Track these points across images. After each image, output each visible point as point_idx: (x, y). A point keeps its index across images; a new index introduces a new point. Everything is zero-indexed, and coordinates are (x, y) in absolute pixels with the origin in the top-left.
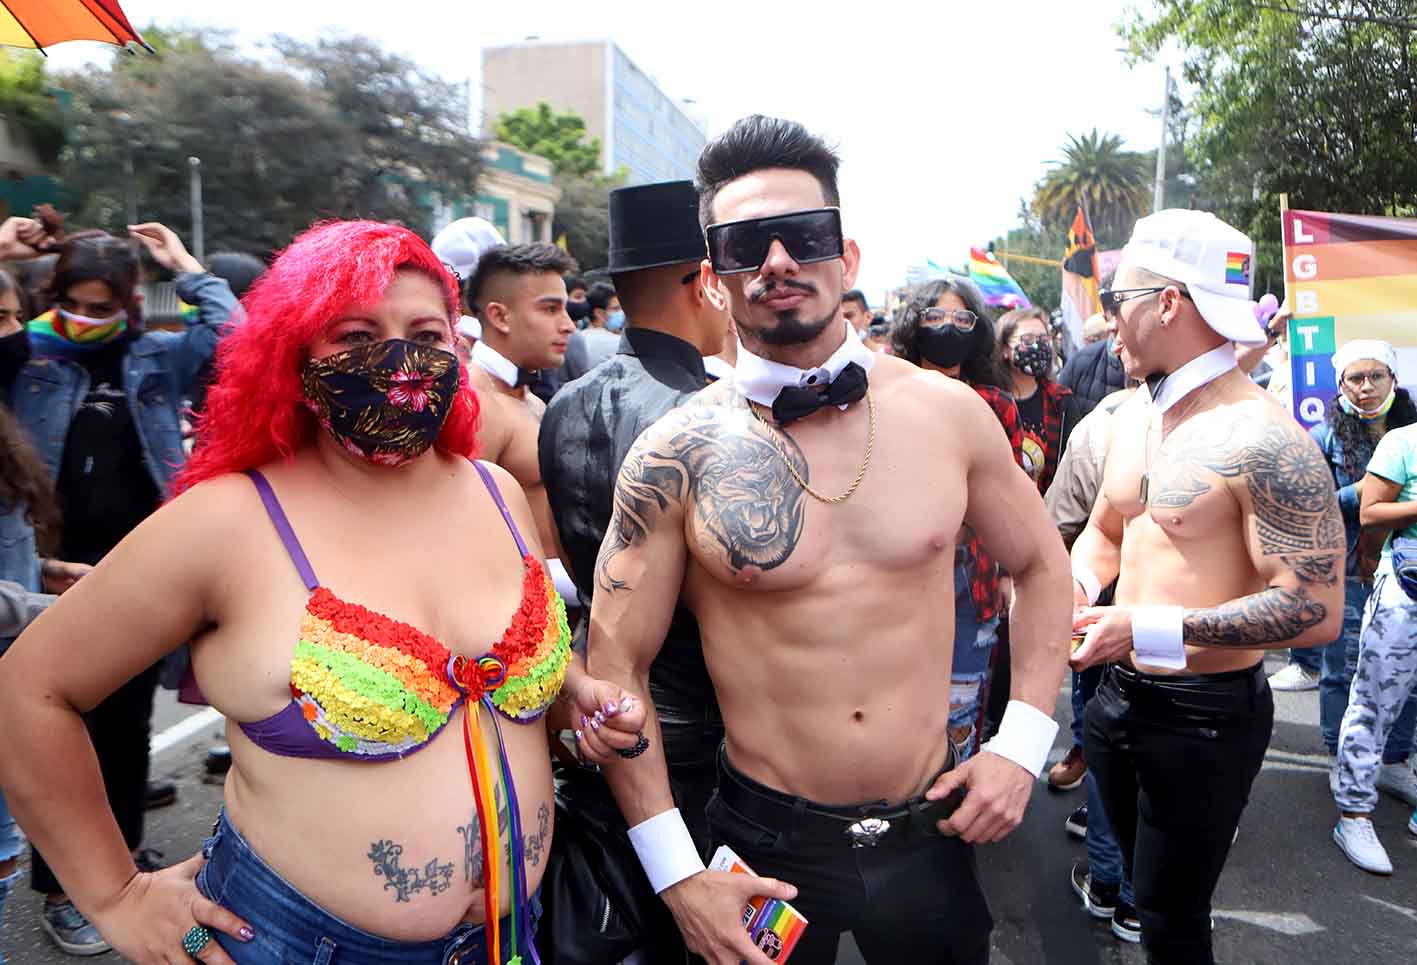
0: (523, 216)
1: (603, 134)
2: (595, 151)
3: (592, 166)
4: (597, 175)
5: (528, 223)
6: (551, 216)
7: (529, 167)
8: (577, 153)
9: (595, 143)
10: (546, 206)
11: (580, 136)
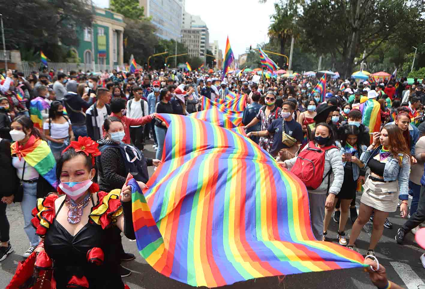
0: (114, 31)
1: (146, 4)
2: (142, 10)
3: (141, 15)
4: (143, 18)
5: (116, 34)
6: (123, 32)
7: (115, 17)
8: (137, 11)
9: (143, 7)
10: (121, 29)
11: (138, 5)
